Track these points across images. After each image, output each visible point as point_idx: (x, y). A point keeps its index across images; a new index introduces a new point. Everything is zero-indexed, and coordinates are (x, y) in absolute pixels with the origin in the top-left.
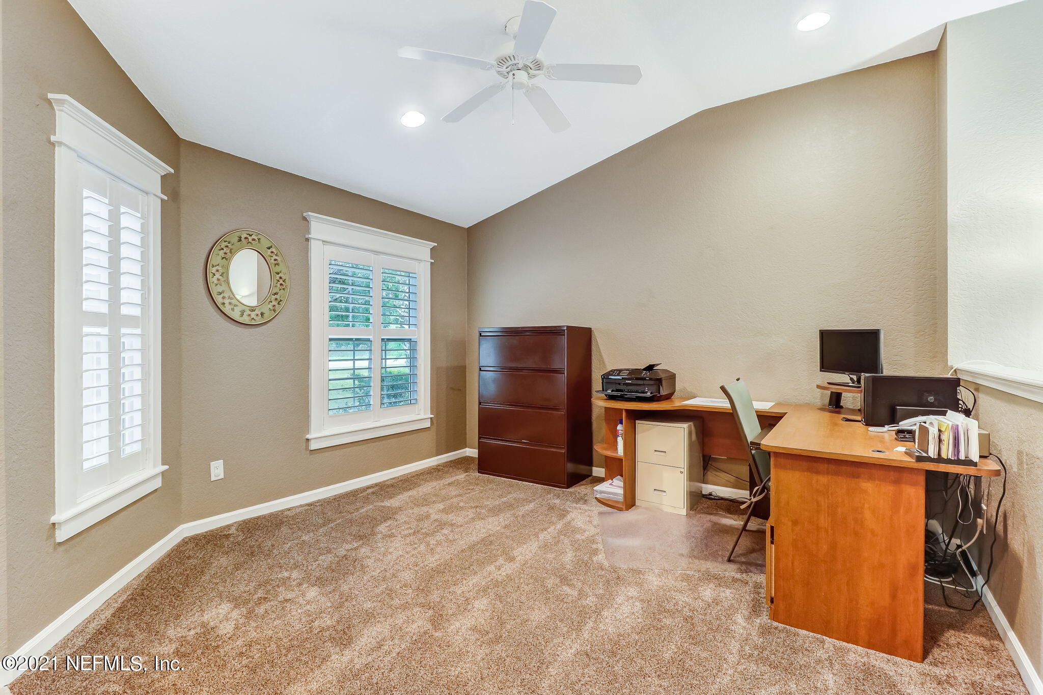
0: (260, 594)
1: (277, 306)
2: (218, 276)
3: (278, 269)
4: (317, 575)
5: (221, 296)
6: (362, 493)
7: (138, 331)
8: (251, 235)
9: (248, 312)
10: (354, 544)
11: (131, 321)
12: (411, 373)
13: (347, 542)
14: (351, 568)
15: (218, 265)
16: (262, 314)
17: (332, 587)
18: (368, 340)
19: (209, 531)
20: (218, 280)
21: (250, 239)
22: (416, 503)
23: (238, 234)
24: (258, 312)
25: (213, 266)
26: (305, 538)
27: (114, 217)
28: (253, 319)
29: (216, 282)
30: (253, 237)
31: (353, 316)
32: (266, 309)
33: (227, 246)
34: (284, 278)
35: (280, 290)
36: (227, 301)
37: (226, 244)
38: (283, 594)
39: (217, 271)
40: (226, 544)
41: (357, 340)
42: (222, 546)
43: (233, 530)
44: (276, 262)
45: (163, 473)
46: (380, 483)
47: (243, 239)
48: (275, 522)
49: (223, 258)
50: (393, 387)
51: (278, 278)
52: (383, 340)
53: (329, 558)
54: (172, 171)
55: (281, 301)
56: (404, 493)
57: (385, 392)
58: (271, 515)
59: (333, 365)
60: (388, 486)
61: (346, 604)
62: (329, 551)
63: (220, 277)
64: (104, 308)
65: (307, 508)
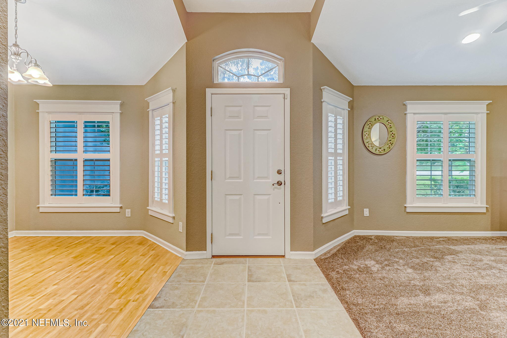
0: (386, 263)
1: (391, 146)
2: (367, 135)
3: (391, 130)
4: (412, 265)
5: (368, 143)
6: (436, 239)
7: (342, 158)
8: (379, 117)
9: (379, 149)
10: (432, 259)
11: (340, 155)
12: (471, 179)
13: (427, 257)
14: (430, 268)
15: (367, 131)
16: (384, 150)
17: (420, 272)
18: (440, 160)
19: (364, 235)
20: (367, 137)
21: (379, 118)
22: (473, 252)
23: (374, 118)
24: (382, 149)
25: (365, 132)
26: (406, 249)
27: (336, 120)
28: (380, 152)
29: (366, 138)
30: (381, 117)
31: (431, 149)
32: (386, 147)
33: (370, 123)
34: (394, 133)
35: (392, 139)
36: (370, 145)
37: (370, 122)
38: (396, 266)
39: (367, 134)
40: (371, 241)
41: (433, 160)
42: (369, 242)
43: (373, 238)
44: (390, 127)
45: (349, 209)
46: (448, 237)
47: (376, 119)
48: (391, 240)
49: (369, 128)
50: (457, 187)
51: (391, 134)
52: (450, 160)
53: (418, 261)
54: (352, 99)
55: (392, 143)
56: (465, 245)
57: (451, 189)
58: (388, 236)
59: (418, 173)
60: (453, 240)
61: (427, 280)
62: (418, 258)
63: (368, 136)
64: (333, 151)
65: (405, 238)
